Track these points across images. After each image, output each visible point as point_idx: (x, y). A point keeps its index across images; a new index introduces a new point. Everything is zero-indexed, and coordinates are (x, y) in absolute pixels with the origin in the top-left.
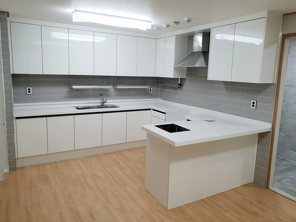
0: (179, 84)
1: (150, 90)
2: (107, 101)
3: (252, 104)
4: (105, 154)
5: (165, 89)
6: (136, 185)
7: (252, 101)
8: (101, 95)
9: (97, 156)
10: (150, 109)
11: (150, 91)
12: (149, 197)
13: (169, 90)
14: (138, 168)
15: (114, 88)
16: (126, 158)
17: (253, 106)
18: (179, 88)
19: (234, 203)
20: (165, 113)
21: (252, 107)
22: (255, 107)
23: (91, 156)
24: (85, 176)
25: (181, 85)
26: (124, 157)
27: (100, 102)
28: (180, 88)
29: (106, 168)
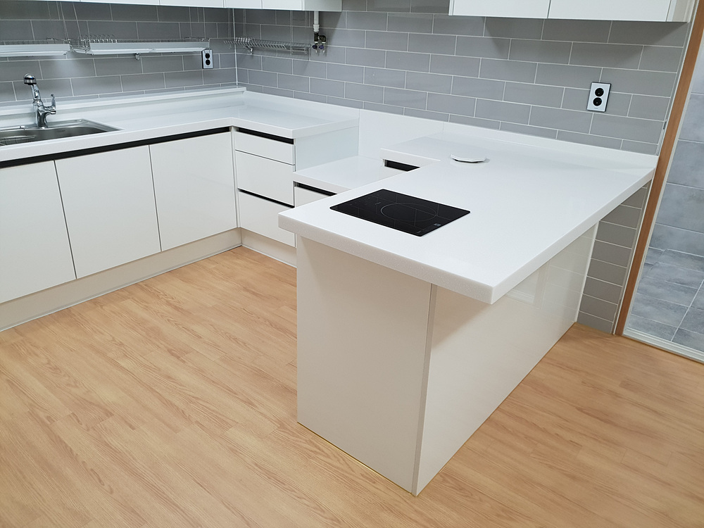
0: (316, 35)
1: (205, 59)
2: (58, 107)
3: (593, 96)
4: (95, 302)
5: (259, 55)
6: (261, 414)
7: (595, 87)
8: (30, 83)
9: (65, 315)
10: (227, 129)
11: (208, 62)
12: (328, 456)
13: (277, 57)
14: (235, 339)
15: (75, 55)
16: (176, 308)
17: (597, 102)
18: (315, 47)
19: (579, 409)
20: (291, 141)
21: (591, 106)
22: (602, 107)
23: (40, 323)
24: (48, 418)
25: (321, 37)
26: (169, 304)
27: (28, 111)
28: (322, 47)
29: (123, 364)
